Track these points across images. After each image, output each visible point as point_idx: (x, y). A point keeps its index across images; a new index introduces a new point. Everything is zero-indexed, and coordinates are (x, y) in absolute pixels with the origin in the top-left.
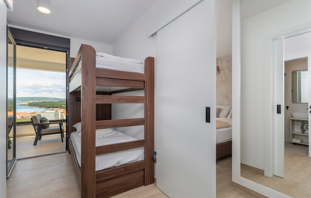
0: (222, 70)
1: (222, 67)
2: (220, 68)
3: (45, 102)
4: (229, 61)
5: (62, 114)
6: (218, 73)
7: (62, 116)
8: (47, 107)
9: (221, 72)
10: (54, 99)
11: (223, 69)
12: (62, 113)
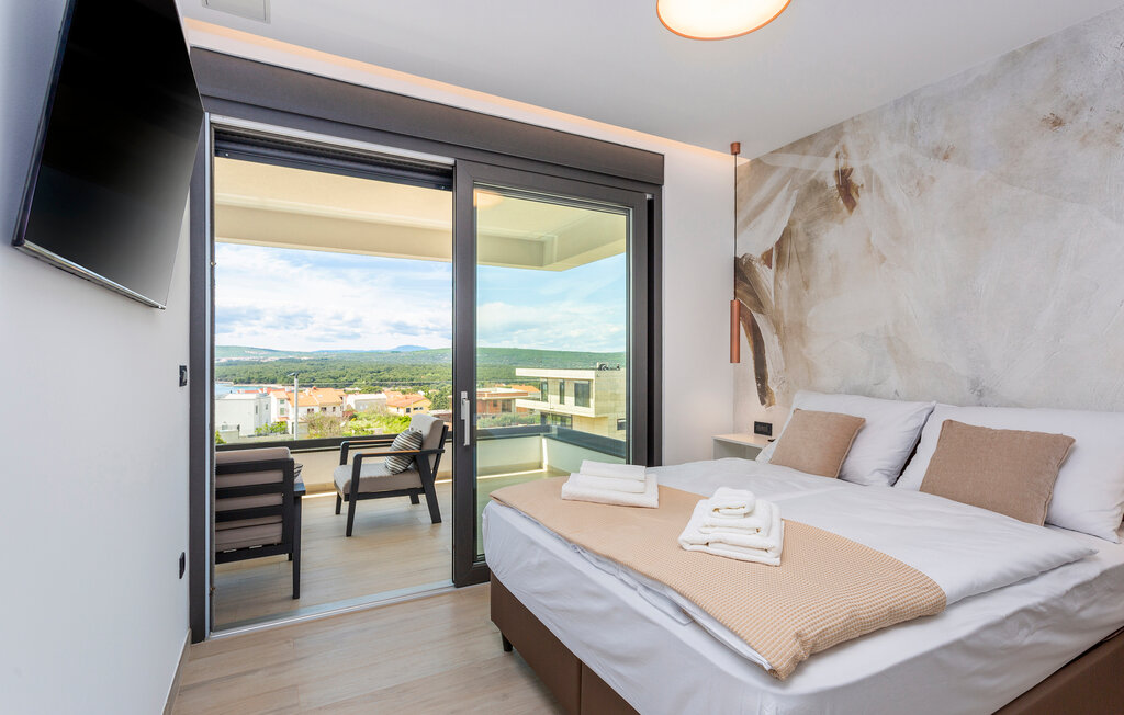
0: (870, 190)
1: (868, 171)
2: (857, 178)
3: (236, 363)
4: (912, 127)
5: (282, 406)
6: (845, 210)
7: (282, 411)
8: (242, 382)
9: (864, 200)
10: (265, 353)
11: (877, 179)
12: (282, 401)
